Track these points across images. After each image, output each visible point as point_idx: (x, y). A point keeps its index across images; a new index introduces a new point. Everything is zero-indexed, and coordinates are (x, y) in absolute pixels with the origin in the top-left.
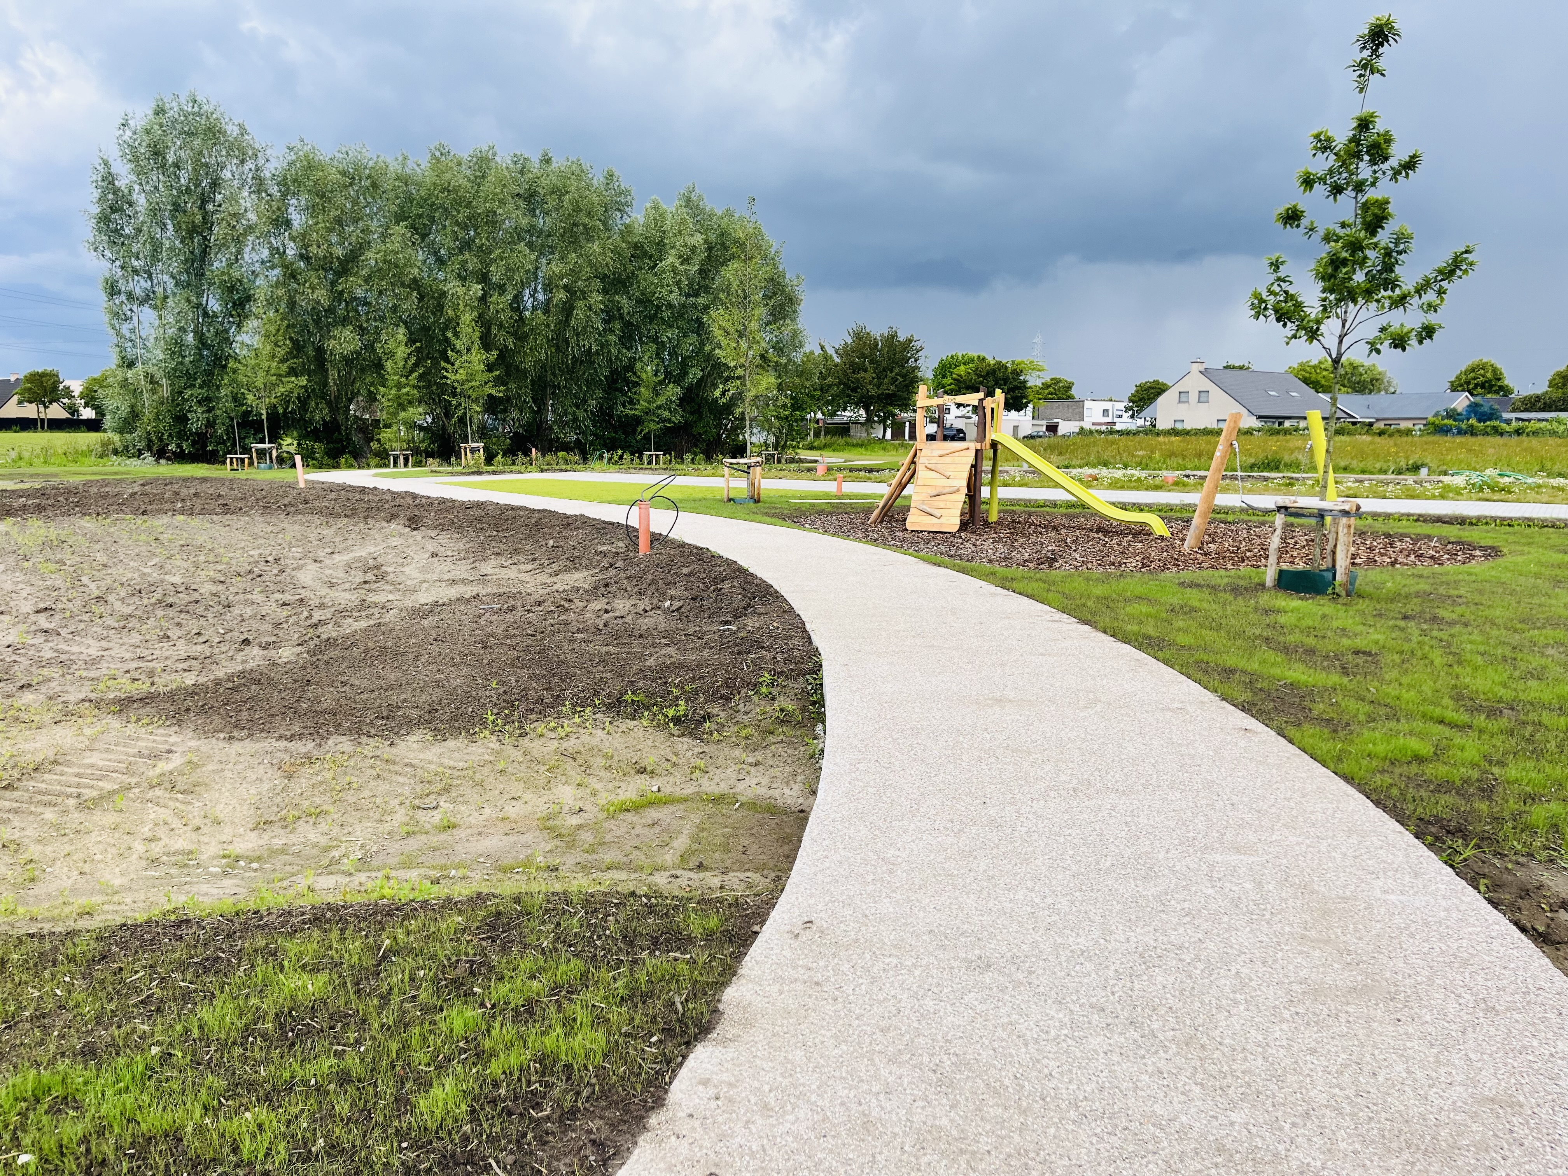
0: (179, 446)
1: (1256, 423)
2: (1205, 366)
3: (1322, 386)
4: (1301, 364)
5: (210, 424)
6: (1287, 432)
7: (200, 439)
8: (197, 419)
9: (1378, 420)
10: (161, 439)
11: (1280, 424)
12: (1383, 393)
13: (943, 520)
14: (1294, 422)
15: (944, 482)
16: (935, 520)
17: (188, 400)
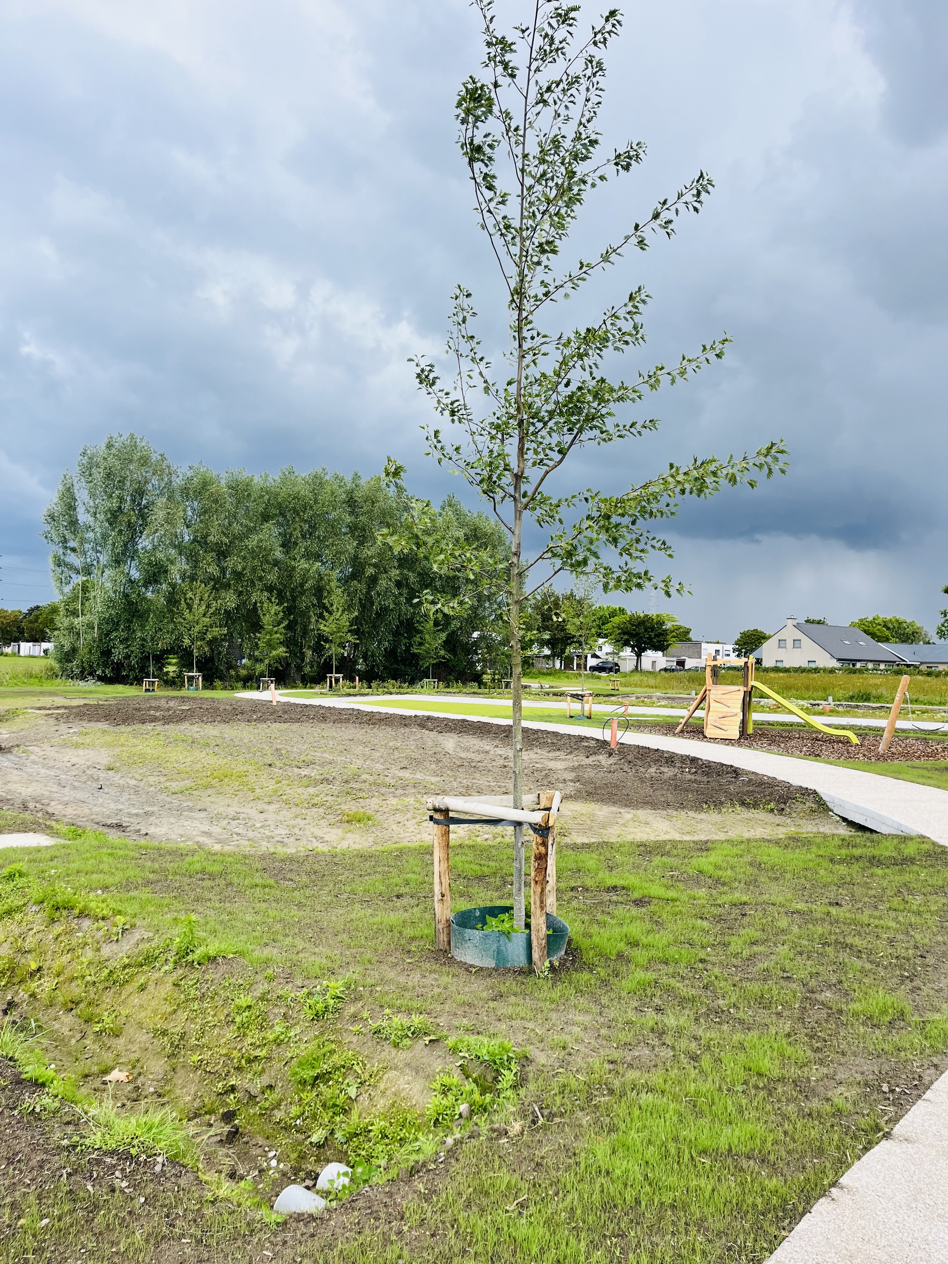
0: (103, 672)
1: (835, 664)
2: (797, 621)
3: (878, 637)
4: (861, 620)
5: (127, 657)
6: (860, 671)
7: (118, 667)
8: (118, 653)
9: (922, 663)
10: (91, 667)
11: (854, 665)
12: (921, 643)
13: (728, 732)
14: (863, 664)
15: (726, 709)
16: (723, 732)
17: (112, 640)
